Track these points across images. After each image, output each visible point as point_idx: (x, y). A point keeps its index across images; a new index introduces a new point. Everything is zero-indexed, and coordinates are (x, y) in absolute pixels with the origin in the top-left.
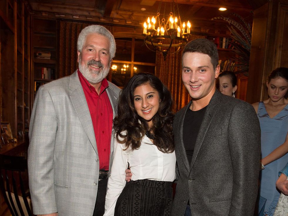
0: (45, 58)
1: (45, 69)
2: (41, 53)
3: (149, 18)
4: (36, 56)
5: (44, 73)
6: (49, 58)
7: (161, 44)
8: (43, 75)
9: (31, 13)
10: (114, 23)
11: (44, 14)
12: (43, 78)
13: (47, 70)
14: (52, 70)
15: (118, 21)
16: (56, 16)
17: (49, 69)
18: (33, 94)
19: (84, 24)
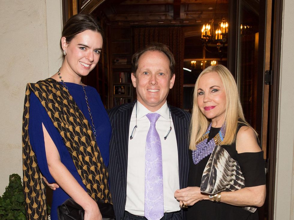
0: (122, 64)
1: (122, 74)
2: (118, 59)
3: (204, 25)
4: (114, 62)
5: (122, 77)
6: (126, 64)
7: (220, 44)
8: (120, 79)
9: (108, 24)
10: (184, 24)
11: (120, 24)
12: (121, 82)
13: (125, 74)
14: (129, 74)
15: (188, 22)
16: (131, 24)
17: (126, 73)
18: (112, 97)
19: (156, 28)
